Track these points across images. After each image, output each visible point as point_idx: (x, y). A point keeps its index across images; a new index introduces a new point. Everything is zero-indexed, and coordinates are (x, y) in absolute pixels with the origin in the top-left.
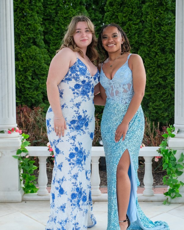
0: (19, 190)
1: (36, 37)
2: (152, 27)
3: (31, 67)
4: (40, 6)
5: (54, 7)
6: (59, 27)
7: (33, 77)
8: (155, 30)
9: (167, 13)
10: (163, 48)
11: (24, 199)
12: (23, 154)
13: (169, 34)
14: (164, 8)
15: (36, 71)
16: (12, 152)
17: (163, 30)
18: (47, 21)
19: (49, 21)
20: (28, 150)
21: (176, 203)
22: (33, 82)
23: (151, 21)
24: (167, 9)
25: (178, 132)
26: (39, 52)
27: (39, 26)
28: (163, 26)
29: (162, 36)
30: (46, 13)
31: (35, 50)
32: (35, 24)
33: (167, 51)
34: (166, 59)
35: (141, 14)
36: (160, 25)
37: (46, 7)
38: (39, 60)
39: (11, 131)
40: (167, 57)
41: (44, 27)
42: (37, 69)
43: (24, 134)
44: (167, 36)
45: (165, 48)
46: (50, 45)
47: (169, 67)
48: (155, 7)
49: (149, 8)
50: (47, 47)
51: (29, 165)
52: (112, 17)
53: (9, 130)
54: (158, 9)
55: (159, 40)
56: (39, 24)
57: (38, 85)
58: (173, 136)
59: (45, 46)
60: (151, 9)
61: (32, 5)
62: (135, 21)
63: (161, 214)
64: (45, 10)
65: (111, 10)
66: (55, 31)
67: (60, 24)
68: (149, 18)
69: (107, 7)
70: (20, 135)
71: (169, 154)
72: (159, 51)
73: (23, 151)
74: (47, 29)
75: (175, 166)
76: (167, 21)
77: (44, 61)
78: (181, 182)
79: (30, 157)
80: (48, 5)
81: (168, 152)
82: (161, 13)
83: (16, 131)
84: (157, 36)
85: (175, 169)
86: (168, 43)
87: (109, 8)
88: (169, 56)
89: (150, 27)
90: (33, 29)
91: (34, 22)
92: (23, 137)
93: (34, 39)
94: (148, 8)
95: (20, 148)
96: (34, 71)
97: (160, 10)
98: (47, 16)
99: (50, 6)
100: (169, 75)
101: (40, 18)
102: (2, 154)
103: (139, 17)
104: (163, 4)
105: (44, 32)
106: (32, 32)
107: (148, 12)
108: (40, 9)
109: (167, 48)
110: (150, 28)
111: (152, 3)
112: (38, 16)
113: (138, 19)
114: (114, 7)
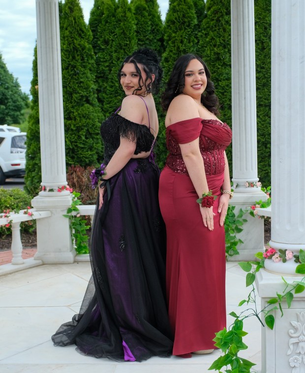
0: (71, 251)
1: (89, 96)
3: (84, 126)
4: (93, 64)
5: (107, 64)
6: (112, 85)
7: (87, 137)
9: (225, 68)
11: (76, 260)
12: (74, 213)
13: (227, 89)
14: (221, 63)
15: (90, 130)
16: (63, 211)
17: (220, 86)
18: (100, 79)
20: (79, 209)
22: (86, 142)
24: (224, 63)
25: (237, 186)
26: (92, 111)
27: (92, 84)
28: (221, 81)
29: (220, 92)
31: (89, 108)
32: (88, 82)
33: (226, 107)
36: (218, 80)
37: (99, 65)
38: (93, 119)
39: (61, 189)
40: (226, 113)
41: (97, 85)
42: (91, 128)
43: (74, 192)
44: (225, 91)
46: (104, 103)
48: (212, 62)
50: (101, 105)
51: (80, 224)
52: (167, 73)
53: (59, 188)
56: (92, 82)
57: (92, 145)
59: (98, 104)
61: (84, 62)
64: (98, 68)
65: (167, 66)
66: (109, 89)
67: (114, 82)
69: (163, 63)
70: (71, 194)
73: (74, 210)
74: (100, 87)
75: (234, 222)
76: (225, 77)
77: (97, 120)
78: (239, 240)
79: (81, 216)
80: (101, 62)
82: (219, 68)
83: (67, 189)
85: (235, 226)
86: (226, 99)
87: (164, 64)
90: (86, 87)
91: (86, 80)
92: (74, 196)
93: (87, 97)
95: (70, 207)
96: (88, 130)
97: (217, 65)
98: (100, 73)
99: (103, 63)
102: (52, 213)
104: (220, 59)
105: (97, 90)
106: (85, 90)
108: (92, 66)
112: (91, 74)
114: (170, 63)
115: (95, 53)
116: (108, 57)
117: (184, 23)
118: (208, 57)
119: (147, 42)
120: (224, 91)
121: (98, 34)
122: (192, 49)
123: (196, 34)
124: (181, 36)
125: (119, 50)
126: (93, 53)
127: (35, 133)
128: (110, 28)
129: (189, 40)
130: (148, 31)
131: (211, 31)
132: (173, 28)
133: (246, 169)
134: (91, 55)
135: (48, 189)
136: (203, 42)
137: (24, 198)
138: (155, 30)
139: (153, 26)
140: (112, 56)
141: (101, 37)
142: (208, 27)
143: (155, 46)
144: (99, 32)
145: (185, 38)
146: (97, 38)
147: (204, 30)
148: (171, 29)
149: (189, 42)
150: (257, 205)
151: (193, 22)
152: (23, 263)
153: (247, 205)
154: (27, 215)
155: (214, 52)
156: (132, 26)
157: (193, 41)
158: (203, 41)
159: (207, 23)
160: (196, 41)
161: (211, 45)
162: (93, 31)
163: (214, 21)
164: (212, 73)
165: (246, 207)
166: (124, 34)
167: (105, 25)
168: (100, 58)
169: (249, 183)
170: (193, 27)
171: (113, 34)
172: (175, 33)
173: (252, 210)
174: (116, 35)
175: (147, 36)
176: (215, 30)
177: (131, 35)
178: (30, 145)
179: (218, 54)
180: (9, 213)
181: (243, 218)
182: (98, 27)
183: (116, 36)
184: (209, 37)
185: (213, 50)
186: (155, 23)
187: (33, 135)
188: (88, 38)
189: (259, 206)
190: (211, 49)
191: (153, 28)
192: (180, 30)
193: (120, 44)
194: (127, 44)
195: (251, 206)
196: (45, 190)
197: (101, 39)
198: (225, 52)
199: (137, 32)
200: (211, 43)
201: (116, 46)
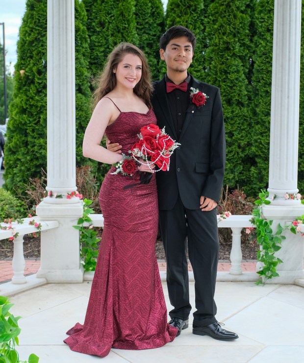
0: (80, 268)
1: (82, 84)
2: (216, 74)
4: (86, 48)
5: (102, 49)
7: (79, 131)
8: (220, 78)
9: (235, 59)
10: (229, 99)
11: (85, 279)
12: (85, 224)
13: (236, 83)
14: (231, 53)
15: (82, 123)
16: (72, 221)
17: (229, 79)
19: (95, 65)
20: (92, 219)
21: (271, 284)
23: (215, 67)
24: (234, 54)
25: (275, 197)
26: (85, 101)
28: (230, 74)
29: (228, 86)
30: (93, 55)
31: (81, 99)
32: (81, 69)
33: (234, 103)
34: (233, 112)
35: (203, 60)
36: (226, 72)
37: (93, 49)
38: (85, 111)
39: (70, 195)
40: (234, 110)
41: (90, 72)
42: (83, 121)
43: (85, 199)
44: (234, 85)
45: (232, 99)
47: (236, 121)
48: (221, 52)
49: (214, 53)
51: (91, 237)
53: (68, 194)
54: (224, 55)
55: (224, 89)
56: (85, 69)
58: (268, 203)
59: (91, 94)
60: (215, 54)
61: (77, 46)
62: (197, 67)
63: (261, 298)
64: (92, 53)
68: (214, 64)
70: (80, 201)
71: (265, 224)
72: (224, 102)
73: (86, 220)
75: (272, 239)
76: (234, 69)
78: (278, 259)
79: (94, 227)
80: (95, 46)
81: (263, 223)
82: (227, 59)
83: (76, 196)
84: (223, 85)
85: (273, 243)
86: (235, 94)
88: (236, 108)
89: (214, 74)
90: (79, 74)
91: (80, 66)
92: (84, 203)
93: (80, 86)
94: (212, 53)
95: (82, 217)
96: (80, 123)
97: (226, 55)
98: (94, 59)
99: (97, 48)
100: (235, 131)
101: (86, 61)
102: (59, 223)
103: (202, 63)
104: (230, 49)
107: (212, 58)
108: (86, 51)
109: (234, 99)
110: (214, 76)
111: (217, 47)
112: (84, 59)
113: (200, 65)
115: (89, 35)
116: (104, 41)
117: (189, 7)
118: (216, 46)
119: (147, 26)
120: (232, 85)
121: (93, 14)
122: (198, 36)
123: (202, 20)
124: (187, 22)
125: (116, 34)
126: (87, 36)
127: (18, 125)
128: (106, 8)
129: (195, 26)
130: (148, 13)
131: (219, 17)
132: (178, 12)
133: (287, 178)
134: (85, 38)
135: (55, 195)
136: (210, 30)
137: (9, 200)
138: (156, 13)
139: (153, 8)
140: (108, 40)
141: (96, 18)
142: (217, 13)
143: (155, 31)
144: (94, 12)
145: (190, 24)
146: (91, 19)
147: (212, 16)
148: (175, 13)
149: (195, 29)
150: (299, 221)
151: (199, 6)
152: (26, 283)
153: (286, 220)
154: (33, 226)
155: (223, 41)
156: (132, 8)
157: (199, 28)
158: (210, 28)
159: (216, 8)
160: (202, 28)
161: (220, 33)
162: (87, 11)
163: (224, 7)
164: (221, 64)
165: (285, 223)
166: (122, 16)
167: (101, 5)
168: (95, 42)
169: (289, 195)
170: (199, 12)
171: (110, 16)
172: (180, 17)
173: (293, 226)
174: (113, 16)
175: (146, 19)
176: (225, 16)
177: (130, 17)
178: (12, 138)
179: (227, 43)
180: (11, 223)
181: (282, 234)
182: (93, 7)
183: (113, 18)
184: (217, 23)
185: (222, 38)
186: (156, 5)
187: (15, 126)
188: (83, 19)
189: (302, 221)
190: (220, 37)
191: (154, 10)
192: (185, 14)
193: (118, 27)
194: (125, 27)
195: (292, 220)
196: (51, 195)
197: (96, 21)
198: (235, 41)
199: (136, 14)
200: (220, 31)
201: (113, 29)
